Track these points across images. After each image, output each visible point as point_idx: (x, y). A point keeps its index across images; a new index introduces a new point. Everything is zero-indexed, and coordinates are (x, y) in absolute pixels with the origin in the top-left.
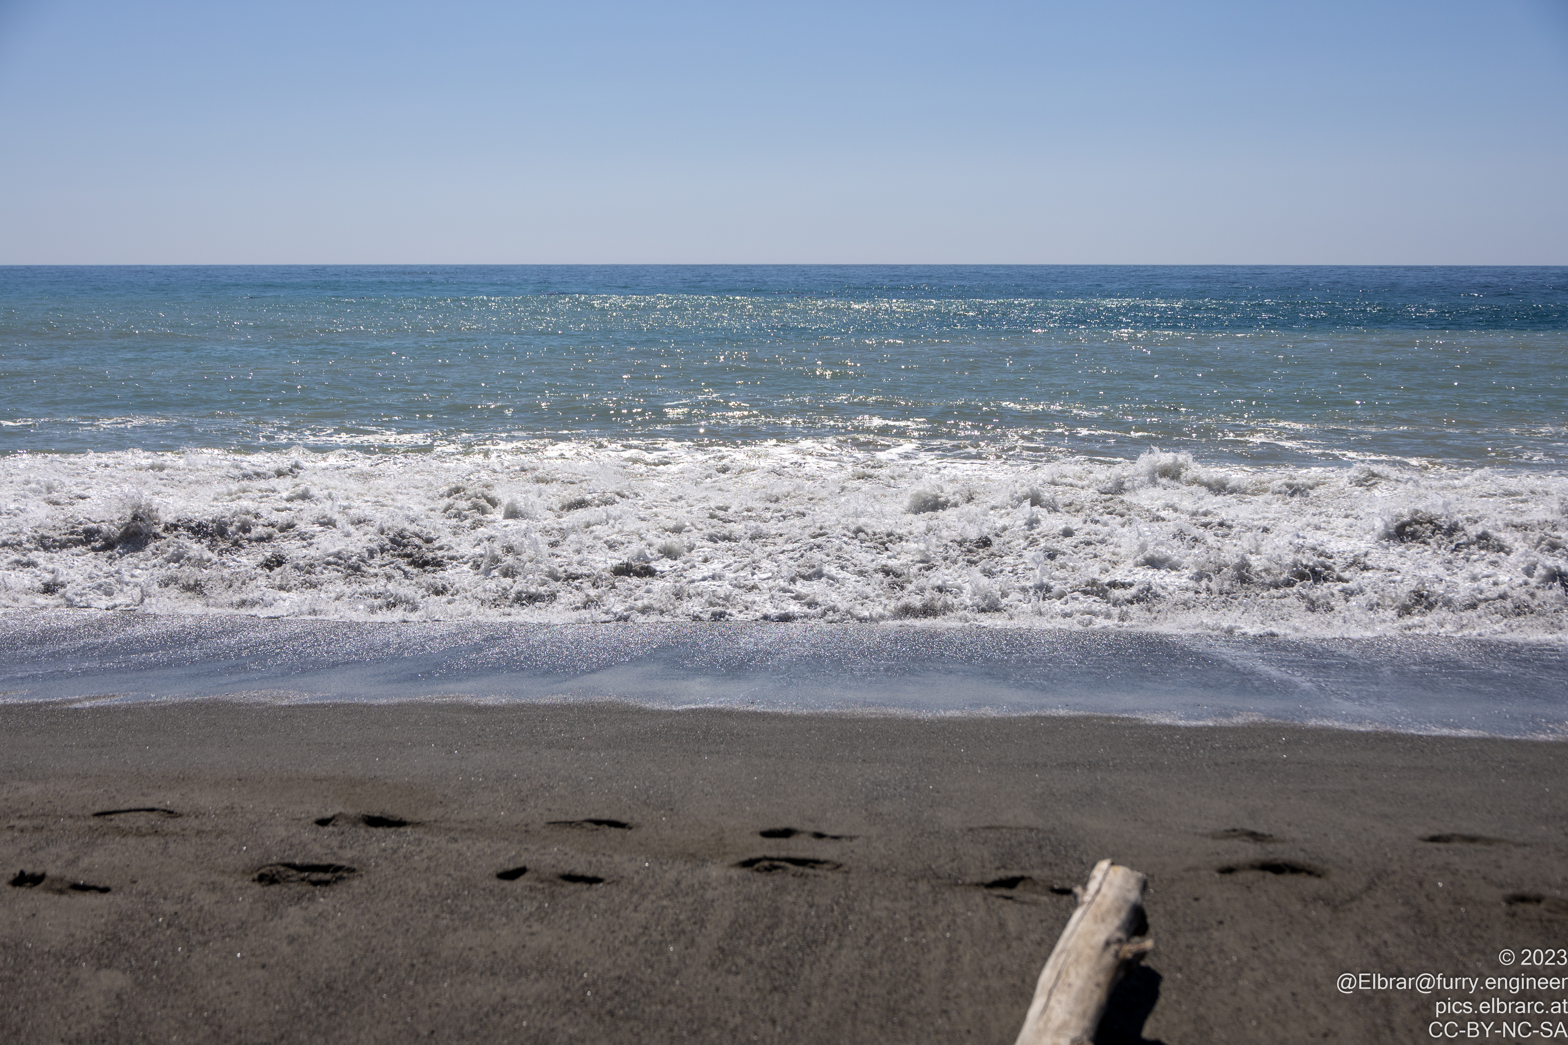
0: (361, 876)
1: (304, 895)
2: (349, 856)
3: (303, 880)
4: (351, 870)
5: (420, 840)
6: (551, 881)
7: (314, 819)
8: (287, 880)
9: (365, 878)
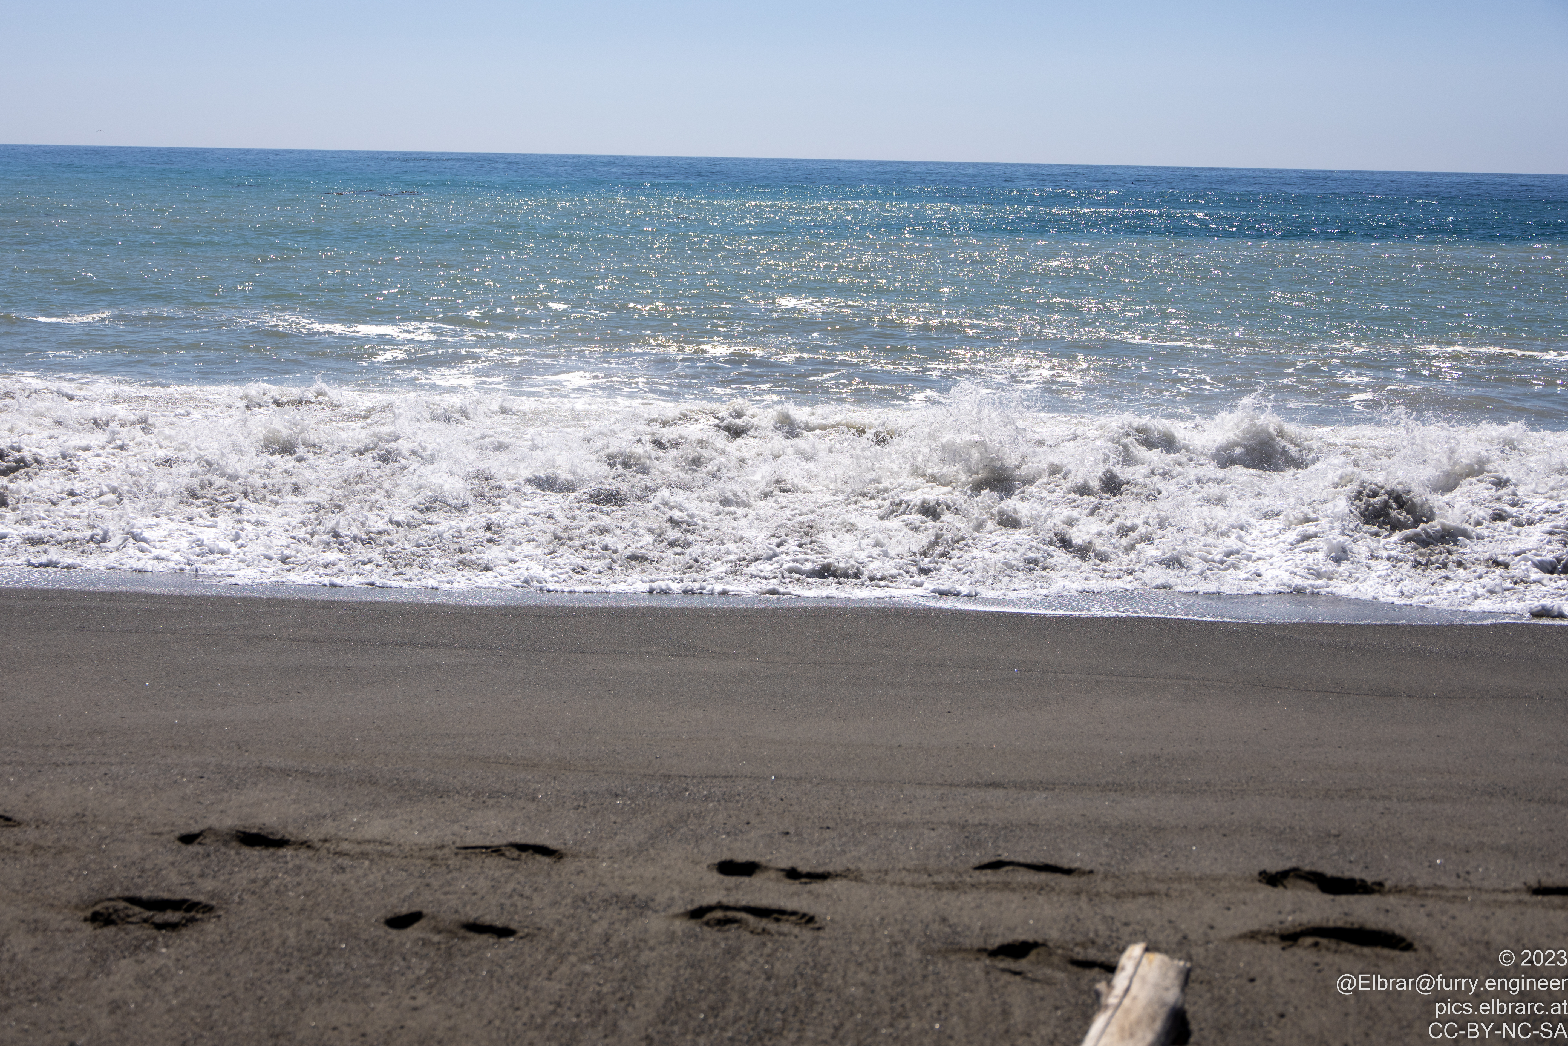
0: (219, 917)
1: (144, 941)
2: (210, 888)
3: (145, 921)
4: (208, 909)
5: (300, 867)
6: (450, 932)
7: (177, 834)
8: (125, 920)
9: (223, 920)
